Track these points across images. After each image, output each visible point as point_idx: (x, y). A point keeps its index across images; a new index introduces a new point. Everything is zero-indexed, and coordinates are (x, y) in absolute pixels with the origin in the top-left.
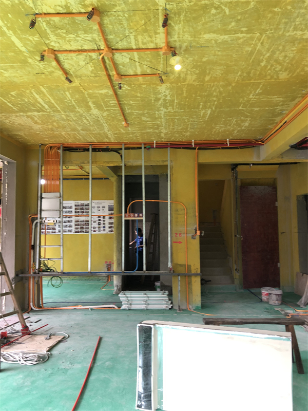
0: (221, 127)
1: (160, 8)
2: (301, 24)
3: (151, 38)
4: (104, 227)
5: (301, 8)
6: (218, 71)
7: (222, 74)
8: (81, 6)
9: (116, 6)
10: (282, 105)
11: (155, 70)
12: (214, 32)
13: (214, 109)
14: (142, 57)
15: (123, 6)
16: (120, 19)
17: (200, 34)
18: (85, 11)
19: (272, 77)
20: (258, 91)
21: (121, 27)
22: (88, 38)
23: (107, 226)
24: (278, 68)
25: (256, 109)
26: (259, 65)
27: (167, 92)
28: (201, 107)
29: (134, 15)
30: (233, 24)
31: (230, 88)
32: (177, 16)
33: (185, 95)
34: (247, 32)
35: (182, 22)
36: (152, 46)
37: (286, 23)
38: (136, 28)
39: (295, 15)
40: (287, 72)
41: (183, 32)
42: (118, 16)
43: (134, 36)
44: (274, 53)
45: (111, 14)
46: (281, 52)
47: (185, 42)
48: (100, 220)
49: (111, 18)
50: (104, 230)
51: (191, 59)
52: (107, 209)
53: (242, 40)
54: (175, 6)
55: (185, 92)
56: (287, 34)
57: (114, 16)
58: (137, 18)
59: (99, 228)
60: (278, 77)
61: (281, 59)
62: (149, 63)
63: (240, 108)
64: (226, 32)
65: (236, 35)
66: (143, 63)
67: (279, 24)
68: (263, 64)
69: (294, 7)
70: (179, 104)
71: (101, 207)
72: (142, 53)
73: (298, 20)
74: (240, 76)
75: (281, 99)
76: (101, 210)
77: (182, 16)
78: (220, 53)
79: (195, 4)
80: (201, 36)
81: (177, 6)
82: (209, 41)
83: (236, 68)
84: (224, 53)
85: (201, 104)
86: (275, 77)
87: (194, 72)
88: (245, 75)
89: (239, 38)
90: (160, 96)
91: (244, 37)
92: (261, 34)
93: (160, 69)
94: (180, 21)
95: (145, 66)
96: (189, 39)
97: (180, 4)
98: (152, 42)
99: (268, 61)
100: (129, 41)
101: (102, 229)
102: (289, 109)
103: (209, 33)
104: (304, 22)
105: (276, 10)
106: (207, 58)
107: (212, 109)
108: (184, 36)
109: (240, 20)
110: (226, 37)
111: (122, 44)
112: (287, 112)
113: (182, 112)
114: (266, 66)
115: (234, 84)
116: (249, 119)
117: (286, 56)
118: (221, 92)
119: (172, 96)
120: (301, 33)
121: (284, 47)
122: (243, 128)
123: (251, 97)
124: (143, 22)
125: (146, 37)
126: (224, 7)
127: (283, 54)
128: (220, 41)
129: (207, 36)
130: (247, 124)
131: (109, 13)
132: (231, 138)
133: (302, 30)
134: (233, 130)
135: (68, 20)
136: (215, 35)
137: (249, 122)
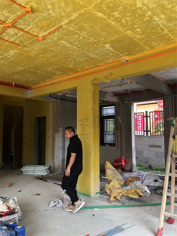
0: (18, 77)
1: (60, 24)
2: (96, 53)
3: (40, 31)
5: (102, 49)
6: (49, 55)
7: (50, 57)
8: (25, 2)
9: (42, 13)
10: (57, 76)
11: (21, 43)
12: (67, 42)
13: (26, 68)
14: (23, 36)
15: (46, 15)
16: (36, 18)
17: (62, 40)
18: (24, 6)
19: (67, 65)
20: (56, 68)
21: (32, 21)
22: (5, 15)
24: (73, 62)
25: (44, 74)
26: (68, 59)
27: (13, 54)
28: (20, 66)
29: (46, 20)
30: (77, 43)
31: (45, 63)
32: (62, 30)
33: (20, 58)
34: (78, 47)
35: (61, 33)
36: (36, 34)
37: (93, 50)
38: (38, 25)
39: (98, 49)
40: (73, 65)
41: (56, 36)
42: (38, 16)
43: (33, 27)
44: (78, 57)
45: (36, 14)
46: (80, 58)
47: (51, 40)
49: (32, 15)
51: (45, 46)
53: (73, 49)
54: (66, 27)
55: (22, 57)
56: (89, 54)
57: (36, 15)
58: (45, 22)
60: (69, 65)
61: (77, 60)
62: (23, 39)
63: (39, 72)
64: (71, 44)
65: (73, 47)
66: (20, 38)
67: (90, 50)
68: (69, 59)
69: (100, 48)
70: (11, 61)
72: (26, 34)
73: (97, 51)
74: (56, 60)
75: (60, 73)
77: (64, 31)
78: (59, 49)
79: (74, 31)
80: (61, 41)
81: (67, 27)
82: (61, 43)
83: (58, 57)
84: (61, 50)
85: (23, 64)
86: (68, 65)
87: (39, 51)
88: (58, 60)
89: (73, 48)
90: (6, 54)
91: (75, 48)
92: (81, 50)
93: (24, 44)
94: (61, 32)
95: (19, 39)
96: (55, 39)
97: (69, 28)
98: (38, 33)
99: (72, 59)
100: (27, 27)
102: (58, 78)
103: (65, 41)
104: (97, 53)
105: (95, 46)
106: (52, 49)
107: (25, 68)
108: (55, 37)
109: (81, 43)
110: (69, 45)
111: (22, 26)
112: (55, 78)
113: (7, 65)
114: (69, 60)
115: (49, 62)
116: (36, 77)
117: (80, 60)
118: (39, 63)
119: (13, 56)
120: (93, 55)
121: (83, 57)
122: (28, 80)
123: (50, 69)
124: (45, 25)
125: (38, 30)
126: (81, 37)
127: (80, 59)
128: (65, 45)
129: (63, 42)
130: (32, 79)
131: (35, 13)
132: (16, 82)
133: (94, 55)
134: (22, 80)
135: (8, 3)
136: (66, 43)
137: (34, 78)
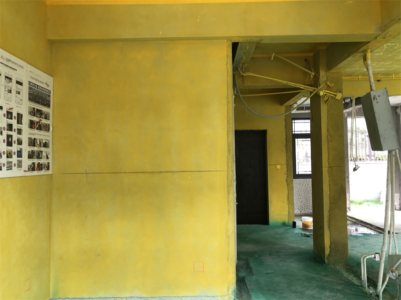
4: (19, 154)
23: (26, 148)
48: (10, 127)
50: (20, 165)
52: (25, 90)
59: (9, 155)
71: (14, 81)
76: (14, 92)
101: (15, 159)
